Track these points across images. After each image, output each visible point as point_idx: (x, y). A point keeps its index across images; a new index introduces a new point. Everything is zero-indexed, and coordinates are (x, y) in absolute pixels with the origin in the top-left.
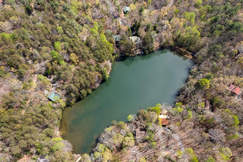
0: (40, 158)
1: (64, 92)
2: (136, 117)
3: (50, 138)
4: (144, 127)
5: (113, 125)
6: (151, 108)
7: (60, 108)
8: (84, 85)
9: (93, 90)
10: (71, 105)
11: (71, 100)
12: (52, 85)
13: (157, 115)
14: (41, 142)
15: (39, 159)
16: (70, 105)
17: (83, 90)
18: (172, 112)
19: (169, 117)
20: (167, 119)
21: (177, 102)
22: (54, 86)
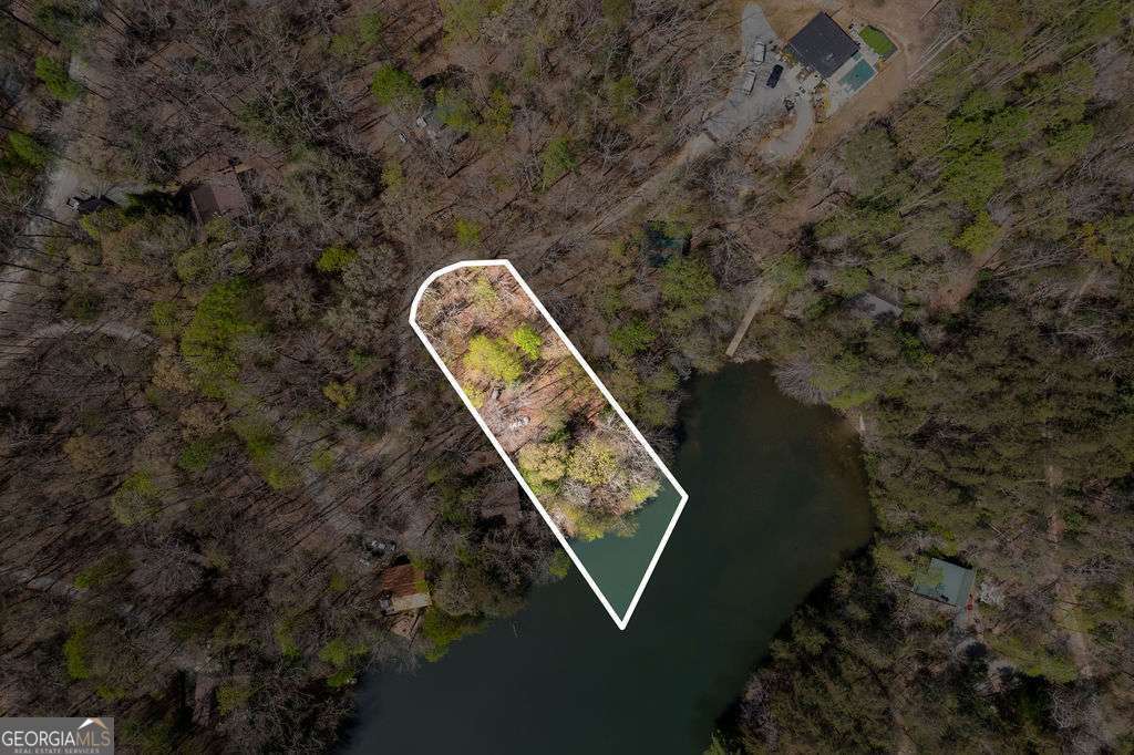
0: (891, 313)
1: (904, 618)
2: (531, 574)
3: (887, 396)
4: (491, 537)
5: (627, 516)
6: (468, 630)
7: (894, 537)
8: (822, 675)
9: (767, 661)
10: (851, 562)
11: (855, 586)
12: (981, 638)
13: (441, 605)
14: (915, 374)
15: (898, 311)
16: (853, 558)
17: (816, 650)
18: (372, 634)
19: (384, 604)
20: (391, 593)
21: (349, 686)
22: (968, 635)
